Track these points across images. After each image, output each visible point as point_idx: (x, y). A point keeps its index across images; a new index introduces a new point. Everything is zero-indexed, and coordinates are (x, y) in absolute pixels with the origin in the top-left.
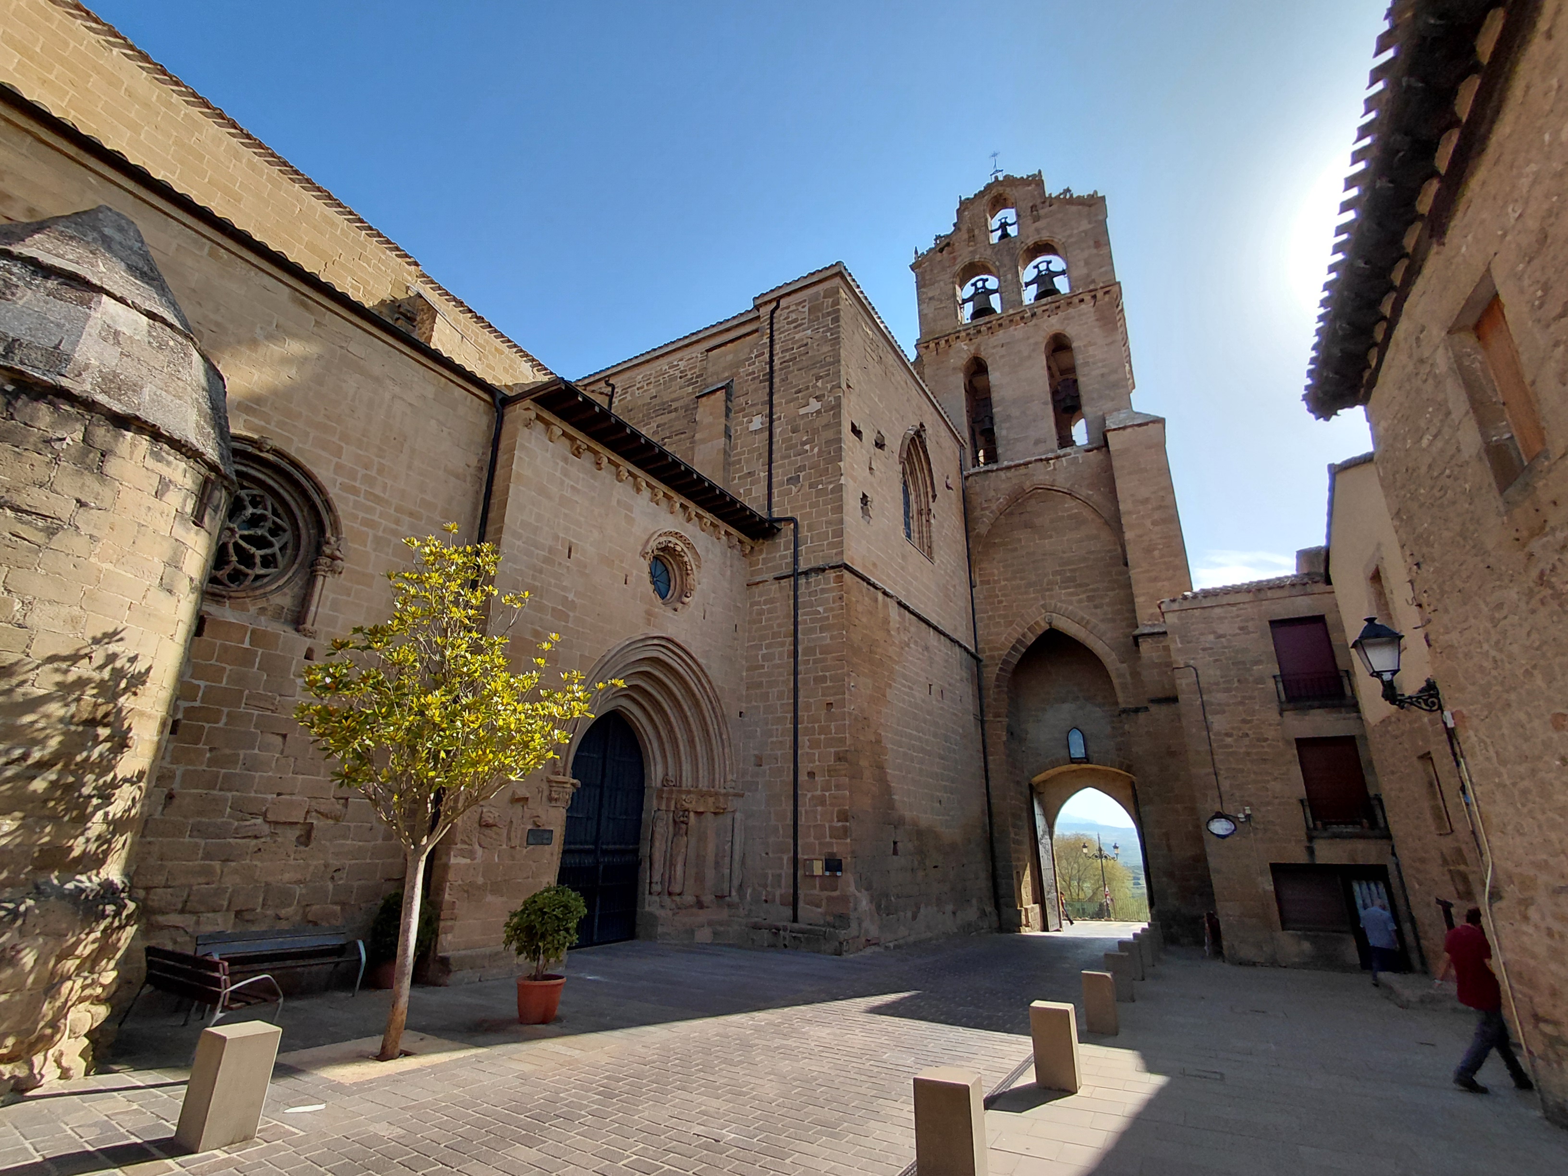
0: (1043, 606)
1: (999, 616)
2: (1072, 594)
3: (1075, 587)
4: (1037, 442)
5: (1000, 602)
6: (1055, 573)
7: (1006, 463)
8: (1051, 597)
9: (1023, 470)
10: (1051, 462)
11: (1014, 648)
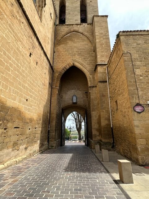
0: (72, 59)
1: (60, 61)
2: (80, 57)
3: (81, 55)
4: (76, 20)
5: (61, 57)
6: (76, 52)
7: (67, 24)
8: (75, 57)
9: (71, 26)
10: (79, 25)
11: (63, 69)
